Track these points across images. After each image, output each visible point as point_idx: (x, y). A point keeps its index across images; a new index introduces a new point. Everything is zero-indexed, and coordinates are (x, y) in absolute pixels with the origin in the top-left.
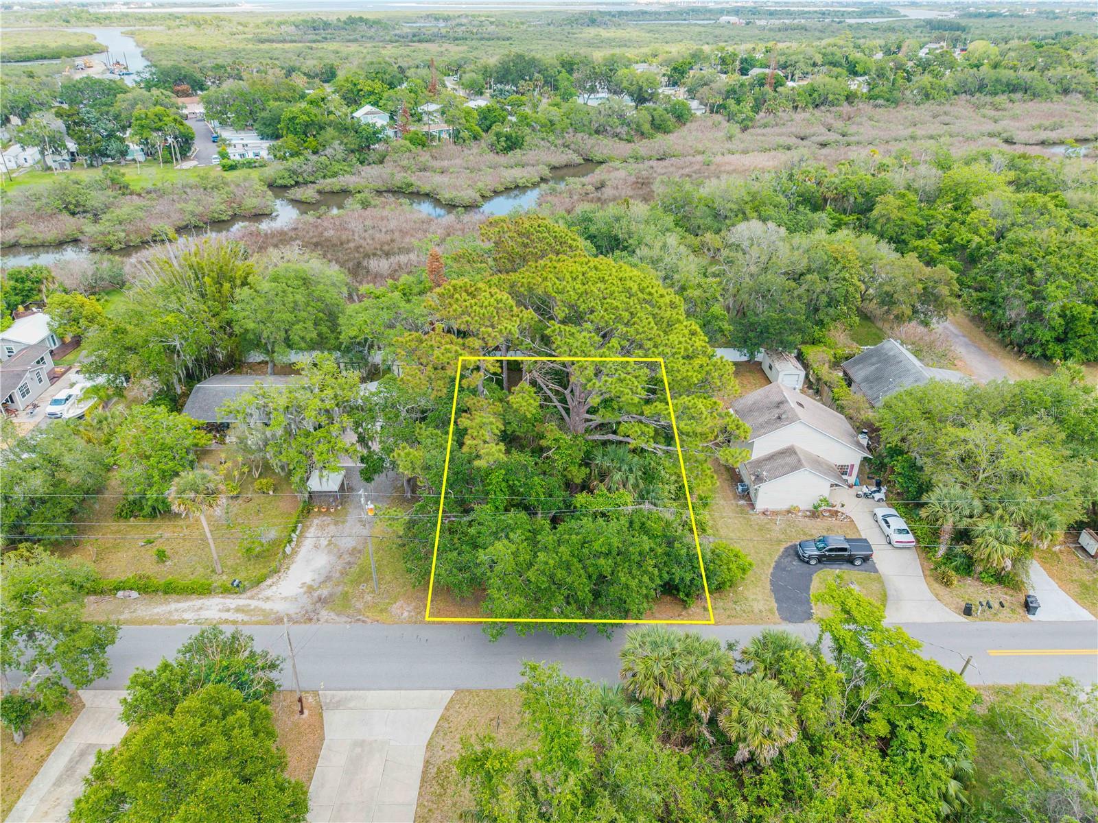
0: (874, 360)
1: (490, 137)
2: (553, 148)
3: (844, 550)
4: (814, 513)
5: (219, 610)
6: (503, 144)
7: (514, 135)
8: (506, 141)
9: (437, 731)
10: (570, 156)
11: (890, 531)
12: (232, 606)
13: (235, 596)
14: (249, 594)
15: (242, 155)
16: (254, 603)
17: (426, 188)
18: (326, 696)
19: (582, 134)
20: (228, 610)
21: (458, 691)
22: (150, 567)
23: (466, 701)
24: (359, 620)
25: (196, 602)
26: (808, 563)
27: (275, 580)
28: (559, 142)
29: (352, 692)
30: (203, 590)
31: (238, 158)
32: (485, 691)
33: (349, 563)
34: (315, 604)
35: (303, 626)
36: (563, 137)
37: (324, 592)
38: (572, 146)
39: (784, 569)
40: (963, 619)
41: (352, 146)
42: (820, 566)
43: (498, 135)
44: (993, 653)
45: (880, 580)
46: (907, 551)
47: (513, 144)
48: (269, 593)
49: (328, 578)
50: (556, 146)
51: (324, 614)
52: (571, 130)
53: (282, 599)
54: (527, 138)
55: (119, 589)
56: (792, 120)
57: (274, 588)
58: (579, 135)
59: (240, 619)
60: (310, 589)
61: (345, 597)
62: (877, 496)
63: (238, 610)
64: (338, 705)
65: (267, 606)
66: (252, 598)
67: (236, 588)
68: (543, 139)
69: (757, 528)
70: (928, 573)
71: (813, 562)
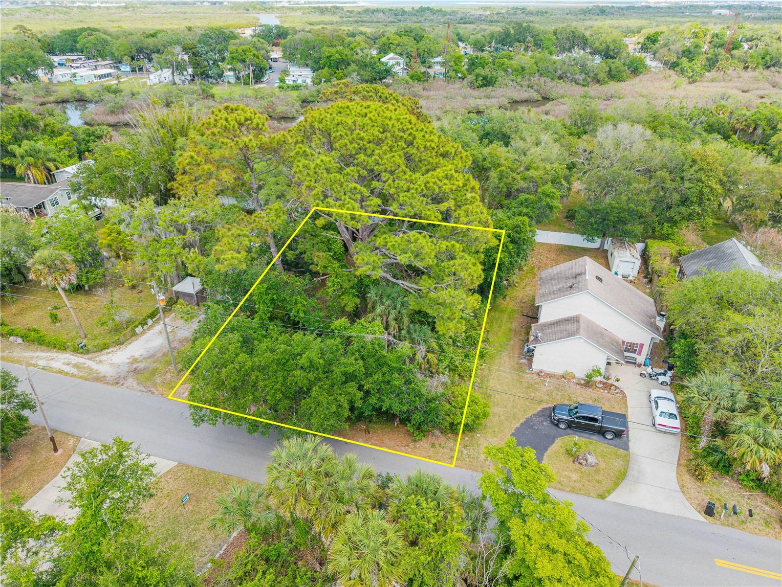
1: (471, 78)
2: (519, 87)
3: (596, 420)
4: (588, 383)
5: (64, 364)
6: (480, 82)
7: (489, 76)
8: (482, 80)
10: (531, 94)
11: (657, 413)
12: (74, 362)
13: (79, 355)
14: (90, 356)
15: (294, 82)
16: (89, 363)
18: (84, 443)
19: (546, 78)
20: (68, 364)
21: (181, 465)
22: (45, 325)
23: (179, 474)
24: (150, 391)
25: (54, 354)
26: (557, 425)
27: (115, 349)
28: (525, 83)
30: (64, 348)
31: (291, 83)
32: (200, 469)
33: (174, 348)
34: (129, 372)
35: (110, 387)
36: (529, 80)
37: (142, 365)
38: (535, 87)
39: (531, 427)
40: (701, 518)
42: (569, 431)
43: (477, 76)
44: (720, 562)
45: (627, 460)
46: (671, 436)
47: (488, 82)
48: (104, 358)
49: (153, 356)
50: (522, 86)
51: (131, 382)
52: (537, 75)
53: (110, 364)
54: (500, 79)
55: (10, 335)
56: (740, 77)
57: (111, 355)
58: (543, 79)
59: (72, 372)
60: (135, 360)
61: (153, 373)
62: (662, 379)
63: (76, 366)
65: (96, 367)
66: (90, 359)
67: (82, 350)
68: (513, 81)
69: (525, 384)
70: (683, 462)
71: (562, 426)
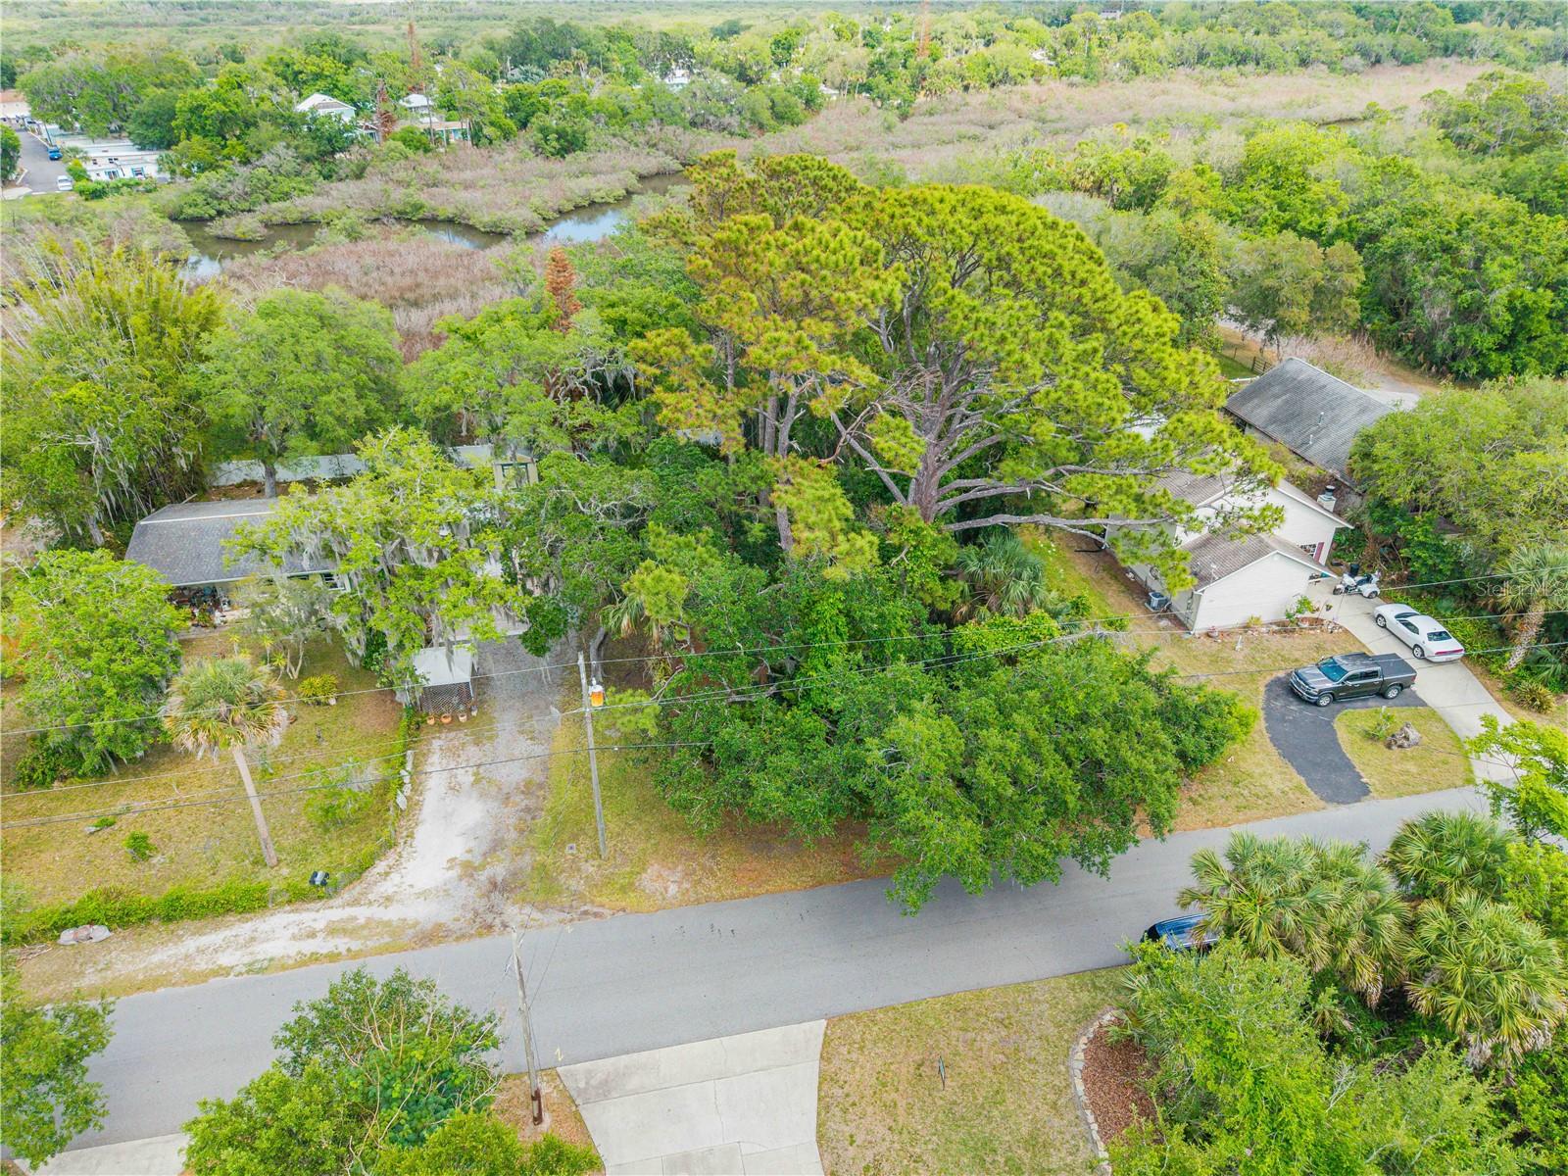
0: (1276, 389)
1: (532, 134)
2: (632, 148)
4: (1286, 626)
5: (294, 937)
6: (554, 144)
7: (569, 130)
8: (558, 140)
9: (825, 1105)
10: (661, 160)
11: (1422, 638)
12: (320, 925)
13: (319, 904)
14: (346, 895)
15: (112, 174)
16: (362, 913)
17: (446, 211)
18: (577, 1075)
19: (673, 127)
20: (312, 935)
21: (834, 1021)
22: (120, 874)
23: (857, 1037)
24: (586, 913)
25: (241, 928)
26: (1316, 704)
27: (391, 861)
28: (641, 139)
29: (624, 1059)
30: (250, 903)
31: (104, 178)
32: (885, 1010)
33: (527, 810)
34: (487, 895)
35: (478, 941)
36: (646, 133)
37: (499, 870)
38: (661, 145)
39: (1282, 719)
41: (308, 152)
42: (1336, 706)
43: (543, 130)
45: (1434, 715)
46: (1451, 666)
47: (569, 144)
48: (387, 887)
49: (497, 845)
50: (637, 145)
51: (513, 912)
52: (655, 122)
53: (418, 895)
54: (591, 134)
55: (64, 927)
57: (395, 877)
58: (669, 129)
59: (342, 949)
60: (469, 870)
61: (543, 873)
62: (1367, 589)
63: (332, 930)
64: (605, 1090)
65: (392, 914)
66: (355, 902)
67: (320, 889)
68: (614, 136)
69: (1207, 660)
70: (1499, 695)
71: (1324, 701)
